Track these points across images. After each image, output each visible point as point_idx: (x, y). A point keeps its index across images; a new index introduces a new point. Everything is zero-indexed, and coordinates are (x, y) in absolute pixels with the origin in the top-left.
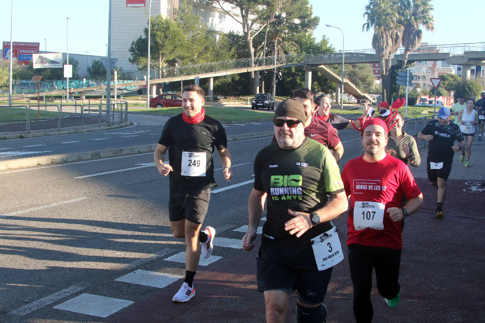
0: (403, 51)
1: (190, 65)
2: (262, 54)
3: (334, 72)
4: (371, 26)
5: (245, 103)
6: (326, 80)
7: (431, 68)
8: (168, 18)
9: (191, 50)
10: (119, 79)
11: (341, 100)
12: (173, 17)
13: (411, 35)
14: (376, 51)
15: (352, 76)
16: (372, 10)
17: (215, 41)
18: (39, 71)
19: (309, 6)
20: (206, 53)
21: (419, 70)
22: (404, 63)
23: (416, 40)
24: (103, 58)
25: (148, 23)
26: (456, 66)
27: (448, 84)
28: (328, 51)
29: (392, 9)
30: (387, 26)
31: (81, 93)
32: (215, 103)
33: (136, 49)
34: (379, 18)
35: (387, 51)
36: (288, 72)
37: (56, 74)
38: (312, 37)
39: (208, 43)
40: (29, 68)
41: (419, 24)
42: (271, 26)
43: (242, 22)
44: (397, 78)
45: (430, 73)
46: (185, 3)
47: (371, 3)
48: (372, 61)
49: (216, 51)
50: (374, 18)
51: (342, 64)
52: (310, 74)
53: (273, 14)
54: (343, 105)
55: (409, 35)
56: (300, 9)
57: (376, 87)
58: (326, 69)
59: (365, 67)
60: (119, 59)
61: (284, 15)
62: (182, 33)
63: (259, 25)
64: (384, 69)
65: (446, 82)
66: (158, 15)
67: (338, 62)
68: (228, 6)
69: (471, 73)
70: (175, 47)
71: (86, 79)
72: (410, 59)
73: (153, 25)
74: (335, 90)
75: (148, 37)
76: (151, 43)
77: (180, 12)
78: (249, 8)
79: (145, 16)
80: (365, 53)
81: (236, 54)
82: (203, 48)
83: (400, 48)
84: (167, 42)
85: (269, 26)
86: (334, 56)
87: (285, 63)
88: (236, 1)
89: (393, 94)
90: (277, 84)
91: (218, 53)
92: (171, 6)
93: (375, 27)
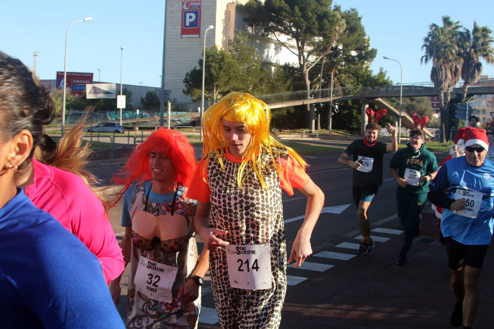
0: (462, 84)
2: (318, 86)
3: (391, 106)
4: (430, 58)
5: (301, 136)
7: (491, 102)
8: (223, 49)
9: (246, 82)
10: (173, 110)
11: (398, 133)
12: (229, 48)
13: (471, 68)
14: (435, 84)
15: (409, 109)
16: (430, 42)
17: (271, 72)
18: (92, 101)
19: (366, 37)
20: (261, 85)
21: (479, 103)
22: (464, 96)
23: (475, 73)
24: (156, 89)
25: (203, 54)
28: (386, 84)
29: (451, 42)
30: (446, 58)
31: (134, 124)
33: (190, 81)
34: (438, 50)
35: (447, 84)
36: (344, 105)
37: (109, 105)
38: (369, 69)
39: (263, 74)
40: (82, 98)
41: (479, 57)
42: (327, 58)
43: (298, 54)
44: (456, 111)
45: (490, 106)
46: (241, 34)
47: (430, 35)
48: (432, 94)
49: (271, 83)
50: (432, 51)
51: (400, 97)
53: (330, 46)
54: (400, 139)
55: (469, 67)
56: (357, 41)
57: (434, 121)
58: (383, 102)
59: (423, 100)
60: (173, 91)
61: (340, 47)
62: (237, 64)
64: (443, 103)
66: (213, 46)
67: (395, 95)
68: (283, 38)
70: (230, 79)
71: (140, 111)
72: (469, 93)
73: (208, 57)
75: (202, 68)
76: (205, 75)
77: (235, 43)
78: (305, 39)
79: (200, 48)
80: (423, 86)
81: (292, 87)
82: (258, 80)
83: (460, 81)
84: (222, 73)
85: (325, 58)
86: (391, 89)
87: (341, 96)
88: (293, 32)
89: (451, 128)
90: (333, 117)
91: (273, 84)
92: (226, 38)
93: (434, 60)
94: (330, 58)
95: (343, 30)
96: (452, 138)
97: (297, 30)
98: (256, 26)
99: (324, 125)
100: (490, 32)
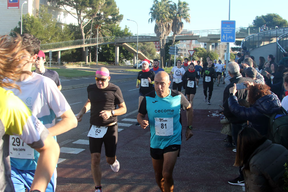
1: (47, 44)
2: (89, 37)
3: (132, 47)
4: (154, 20)
5: (80, 66)
6: (127, 52)
7: (189, 44)
8: (33, 15)
9: (47, 35)
12: (36, 15)
13: (177, 25)
14: (157, 34)
15: (143, 49)
16: (154, 11)
17: (61, 29)
19: (117, 8)
20: (56, 36)
21: (182, 45)
22: (173, 41)
23: (180, 28)
25: (21, 19)
26: (203, 43)
27: (199, 54)
28: (128, 35)
29: (166, 10)
30: (163, 20)
32: (61, 66)
34: (158, 15)
35: (164, 34)
36: (105, 47)
38: (119, 26)
39: (57, 30)
41: (181, 19)
42: (95, 20)
43: (77, 18)
44: (169, 50)
45: (188, 47)
46: (43, 6)
47: (153, 7)
48: (155, 40)
49: (62, 35)
50: (155, 15)
51: (137, 42)
52: (118, 48)
53: (96, 13)
55: (176, 25)
56: (112, 10)
57: (157, 56)
58: (127, 45)
59: (150, 44)
61: (102, 13)
62: (41, 24)
63: (87, 20)
64: (162, 45)
65: (198, 53)
66: (26, 13)
67: (134, 41)
68: (69, 8)
69: (212, 47)
70: (37, 33)
72: (176, 39)
73: (24, 20)
74: (133, 58)
75: (21, 27)
76: (23, 30)
77: (40, 12)
78: (82, 9)
79: (19, 15)
80: (150, 36)
81: (74, 37)
82: (54, 34)
83: (171, 33)
84: (32, 30)
85: (93, 20)
86: (132, 37)
87: (103, 42)
88: (74, 5)
89: (167, 60)
90: (98, 54)
91: (63, 36)
92: (35, 8)
93: (156, 21)
94: (96, 20)
95: (103, 4)
96: (167, 65)
97: (77, 4)
98: (52, 1)
99: (94, 60)
100: (188, 5)
